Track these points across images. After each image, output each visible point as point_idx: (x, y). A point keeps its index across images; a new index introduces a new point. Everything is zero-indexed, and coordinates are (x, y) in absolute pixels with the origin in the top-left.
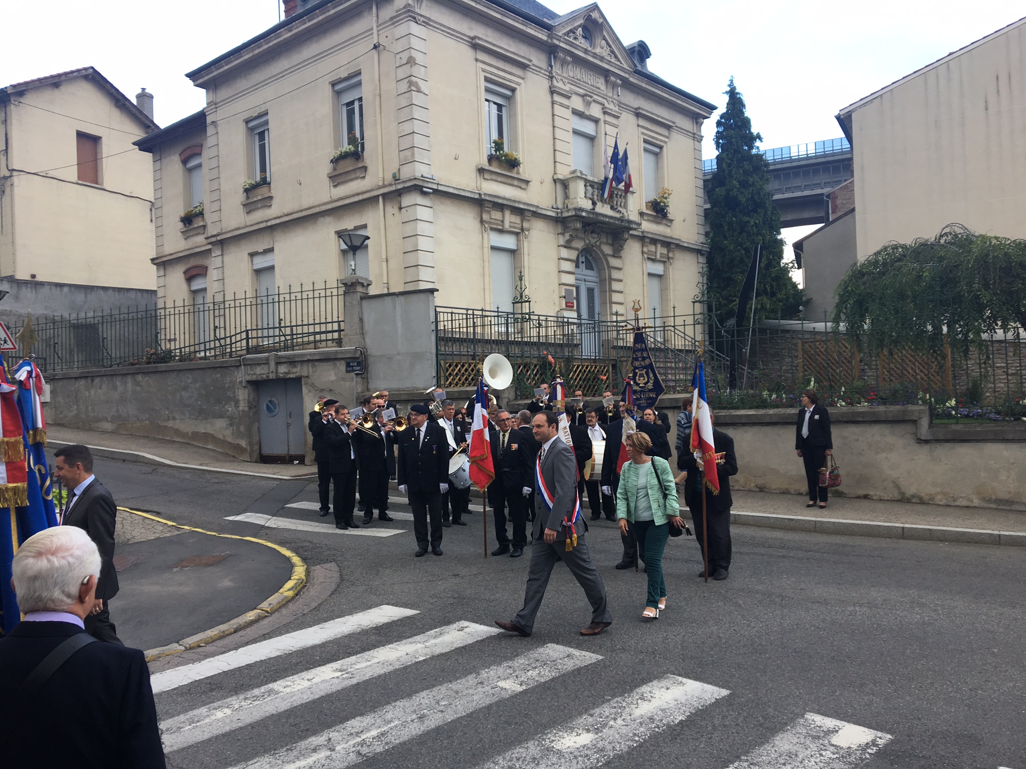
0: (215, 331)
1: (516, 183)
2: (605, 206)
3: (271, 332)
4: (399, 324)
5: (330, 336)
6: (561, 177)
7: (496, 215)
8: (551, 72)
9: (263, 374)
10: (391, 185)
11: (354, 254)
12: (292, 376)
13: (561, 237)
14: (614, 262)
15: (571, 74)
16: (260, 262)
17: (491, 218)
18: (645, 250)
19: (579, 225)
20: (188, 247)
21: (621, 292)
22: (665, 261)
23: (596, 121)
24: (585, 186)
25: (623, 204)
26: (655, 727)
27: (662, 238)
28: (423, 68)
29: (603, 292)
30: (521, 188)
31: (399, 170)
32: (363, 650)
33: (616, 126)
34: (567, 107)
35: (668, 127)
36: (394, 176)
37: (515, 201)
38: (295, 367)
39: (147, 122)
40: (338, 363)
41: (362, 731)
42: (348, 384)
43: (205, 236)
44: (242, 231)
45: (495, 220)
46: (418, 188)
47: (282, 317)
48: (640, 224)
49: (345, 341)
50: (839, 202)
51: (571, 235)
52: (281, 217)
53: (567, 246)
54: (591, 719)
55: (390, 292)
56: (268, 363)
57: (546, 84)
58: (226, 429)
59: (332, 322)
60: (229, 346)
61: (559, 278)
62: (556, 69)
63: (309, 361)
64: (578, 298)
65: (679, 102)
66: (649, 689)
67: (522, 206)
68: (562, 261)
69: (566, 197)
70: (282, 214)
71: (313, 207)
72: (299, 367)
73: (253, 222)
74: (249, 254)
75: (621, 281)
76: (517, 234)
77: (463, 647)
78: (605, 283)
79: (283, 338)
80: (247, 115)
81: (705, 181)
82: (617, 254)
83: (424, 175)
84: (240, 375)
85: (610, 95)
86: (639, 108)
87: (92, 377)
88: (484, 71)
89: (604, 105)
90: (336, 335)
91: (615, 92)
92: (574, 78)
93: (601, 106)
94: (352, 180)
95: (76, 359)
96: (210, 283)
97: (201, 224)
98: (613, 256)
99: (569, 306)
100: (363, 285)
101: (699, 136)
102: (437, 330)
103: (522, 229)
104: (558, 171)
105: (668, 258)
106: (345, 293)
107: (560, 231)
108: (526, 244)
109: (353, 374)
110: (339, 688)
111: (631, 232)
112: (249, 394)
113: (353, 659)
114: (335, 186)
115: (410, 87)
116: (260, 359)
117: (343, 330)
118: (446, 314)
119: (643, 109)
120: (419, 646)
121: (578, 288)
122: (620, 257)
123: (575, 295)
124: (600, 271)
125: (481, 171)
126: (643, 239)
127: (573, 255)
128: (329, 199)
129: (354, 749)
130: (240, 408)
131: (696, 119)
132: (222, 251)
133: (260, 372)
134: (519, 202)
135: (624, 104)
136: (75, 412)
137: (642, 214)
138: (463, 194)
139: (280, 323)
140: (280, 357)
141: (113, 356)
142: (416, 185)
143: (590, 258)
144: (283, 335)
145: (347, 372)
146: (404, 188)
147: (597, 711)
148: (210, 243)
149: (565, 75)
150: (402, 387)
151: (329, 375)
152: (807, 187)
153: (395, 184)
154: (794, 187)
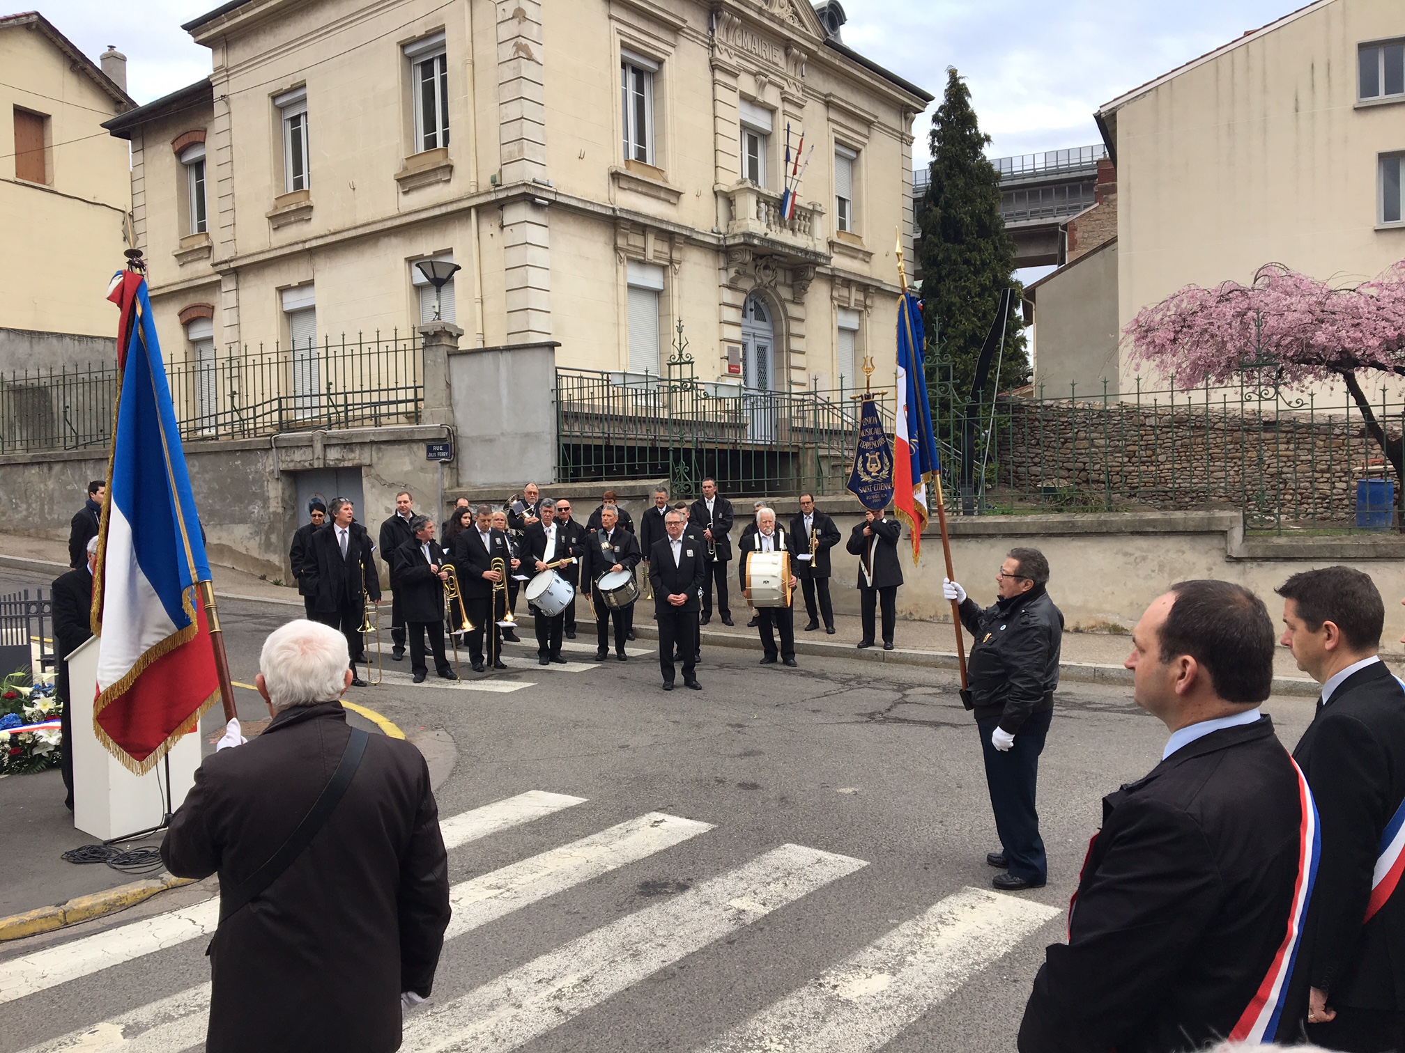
0: (232, 398)
1: (662, 195)
2: (784, 230)
3: (315, 402)
4: (504, 392)
5: (402, 407)
6: (725, 189)
7: (637, 240)
8: (711, 39)
9: (305, 461)
10: (489, 193)
11: (438, 291)
12: (346, 464)
13: (723, 273)
14: (794, 310)
15: (739, 43)
16: (294, 301)
17: (628, 245)
18: (835, 294)
19: (748, 258)
20: (186, 278)
21: (803, 353)
22: (862, 311)
23: (772, 111)
24: (758, 202)
25: (807, 230)
26: (973, 964)
27: (858, 279)
28: (536, 26)
29: (778, 352)
30: (669, 202)
31: (501, 171)
32: (521, 856)
33: (799, 119)
34: (734, 90)
35: (869, 124)
36: (493, 181)
37: (661, 221)
38: (352, 451)
39: (117, 95)
40: (415, 446)
41: (554, 977)
42: (429, 476)
43: (211, 261)
44: (267, 256)
45: (634, 246)
46: (529, 198)
47: (332, 379)
48: (829, 258)
49: (425, 414)
50: (1078, 235)
51: (737, 272)
52: (326, 236)
53: (732, 287)
54: (879, 954)
55: (487, 346)
56: (312, 446)
57: (704, 55)
58: (250, 539)
59: (406, 388)
60: (252, 421)
61: (721, 332)
62: (720, 35)
63: (372, 443)
64: (744, 360)
65: (883, 88)
66: (947, 908)
67: (671, 228)
68: (725, 308)
69: (731, 217)
70: (327, 232)
71: (374, 223)
72: (357, 452)
73: (284, 243)
74: (277, 288)
75: (803, 337)
76: (664, 268)
77: (665, 850)
78: (781, 340)
79: (332, 410)
80: (274, 88)
81: (915, 200)
82: (798, 300)
83: (538, 179)
84: (271, 461)
85: (792, 74)
86: (830, 95)
87: (49, 463)
88: (620, 32)
89: (783, 88)
90: (411, 407)
91: (798, 71)
92: (742, 48)
93: (779, 90)
94: (430, 184)
95: (18, 438)
96: (219, 329)
97: (205, 244)
98: (793, 302)
99: (733, 371)
100: (450, 335)
101: (908, 136)
102: (559, 403)
103: (671, 261)
104: (720, 180)
105: (866, 307)
106: (425, 347)
107: (722, 264)
108: (675, 282)
109: (437, 463)
110: (503, 913)
111: (818, 269)
112: (283, 490)
113: (510, 868)
114: (405, 193)
115: (517, 52)
116: (300, 439)
117: (422, 400)
118: (570, 379)
119: (834, 96)
120: (602, 850)
121: (744, 346)
122: (802, 304)
123: (741, 356)
124: (775, 323)
125: (616, 176)
126: (833, 279)
127: (739, 299)
128: (395, 213)
129: (550, 1004)
130: (271, 510)
131: (905, 113)
132: (237, 283)
133: (300, 459)
134: (668, 223)
135: (810, 89)
136: (24, 513)
137: (831, 244)
138: (591, 208)
139: (328, 389)
140: (329, 438)
141: (81, 433)
142: (525, 194)
143: (762, 304)
144: (333, 406)
145: (429, 459)
146: (508, 197)
147: (884, 941)
148: (218, 273)
149: (731, 43)
150: (507, 481)
151: (402, 463)
152: (1034, 214)
153: (495, 191)
154: (1017, 214)
